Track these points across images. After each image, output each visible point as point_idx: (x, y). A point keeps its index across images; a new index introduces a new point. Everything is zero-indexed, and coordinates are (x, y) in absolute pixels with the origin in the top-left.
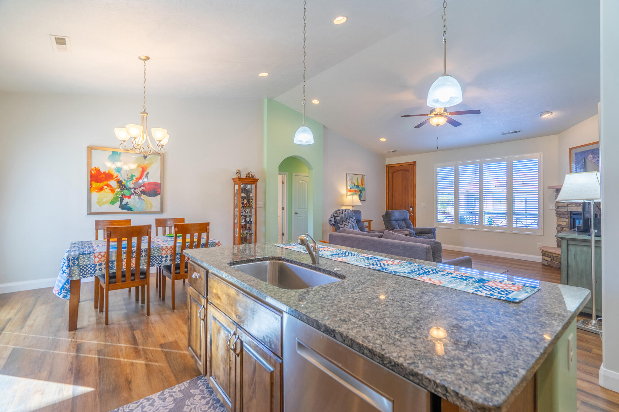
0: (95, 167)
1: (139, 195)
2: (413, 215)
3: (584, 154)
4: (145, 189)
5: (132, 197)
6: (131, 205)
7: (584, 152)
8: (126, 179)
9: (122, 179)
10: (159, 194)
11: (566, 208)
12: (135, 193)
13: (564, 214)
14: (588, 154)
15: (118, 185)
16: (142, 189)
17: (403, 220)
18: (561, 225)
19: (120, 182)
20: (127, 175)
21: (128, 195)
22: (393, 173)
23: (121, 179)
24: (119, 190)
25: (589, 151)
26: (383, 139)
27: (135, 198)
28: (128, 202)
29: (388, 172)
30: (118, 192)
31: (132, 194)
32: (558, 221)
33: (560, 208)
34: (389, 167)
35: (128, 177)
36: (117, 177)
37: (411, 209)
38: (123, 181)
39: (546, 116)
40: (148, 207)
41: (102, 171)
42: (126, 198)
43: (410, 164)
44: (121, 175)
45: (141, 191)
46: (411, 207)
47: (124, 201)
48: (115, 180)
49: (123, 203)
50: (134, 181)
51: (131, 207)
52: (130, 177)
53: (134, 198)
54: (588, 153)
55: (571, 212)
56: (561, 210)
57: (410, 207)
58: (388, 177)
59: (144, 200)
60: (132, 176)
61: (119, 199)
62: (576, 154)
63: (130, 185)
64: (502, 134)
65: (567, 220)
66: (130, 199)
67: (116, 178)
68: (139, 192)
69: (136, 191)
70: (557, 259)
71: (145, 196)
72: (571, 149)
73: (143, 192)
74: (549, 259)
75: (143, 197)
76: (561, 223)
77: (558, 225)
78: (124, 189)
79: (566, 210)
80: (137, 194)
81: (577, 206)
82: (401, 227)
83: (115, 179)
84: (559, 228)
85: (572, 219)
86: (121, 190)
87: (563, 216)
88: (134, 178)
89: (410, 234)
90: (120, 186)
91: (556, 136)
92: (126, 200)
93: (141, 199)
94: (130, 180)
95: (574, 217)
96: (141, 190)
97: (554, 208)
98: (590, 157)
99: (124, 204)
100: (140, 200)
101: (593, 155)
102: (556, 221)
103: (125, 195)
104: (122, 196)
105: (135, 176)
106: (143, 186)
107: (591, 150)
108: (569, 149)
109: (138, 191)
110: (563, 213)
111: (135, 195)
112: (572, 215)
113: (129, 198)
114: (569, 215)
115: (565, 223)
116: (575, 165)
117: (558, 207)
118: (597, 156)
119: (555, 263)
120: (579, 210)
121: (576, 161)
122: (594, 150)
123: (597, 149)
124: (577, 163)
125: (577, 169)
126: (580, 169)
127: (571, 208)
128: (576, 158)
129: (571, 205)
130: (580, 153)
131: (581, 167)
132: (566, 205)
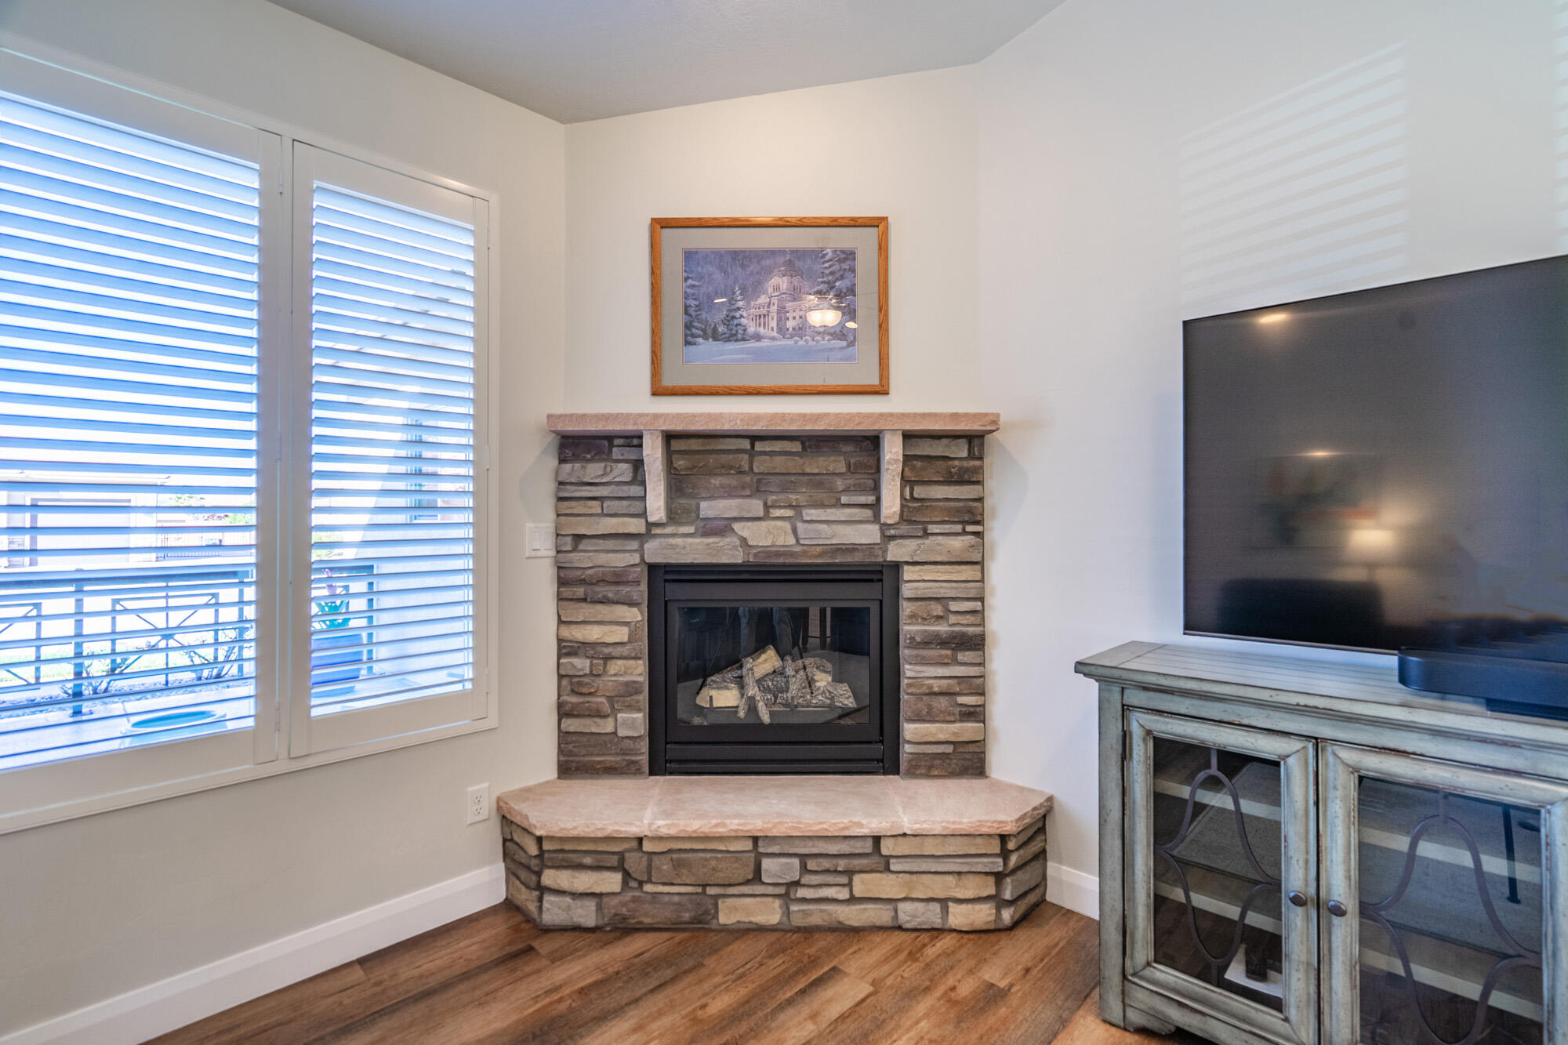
3: (743, 266)
7: (740, 257)
11: (634, 545)
13: (618, 578)
14: (769, 272)
18: (591, 645)
25: (773, 253)
32: (563, 623)
33: (584, 545)
54: (767, 262)
55: (653, 568)
56: (603, 559)
62: (689, 255)
65: (634, 615)
70: (678, 865)
72: (661, 224)
74: (611, 882)
76: (594, 634)
77: (566, 649)
79: (635, 559)
81: (706, 533)
84: (581, 664)
85: (658, 608)
87: (610, 591)
95: (674, 592)
97: (546, 549)
98: (777, 288)
101: (796, 281)
102: (553, 625)
107: (782, 252)
108: (646, 224)
110: (615, 574)
112: (660, 585)
114: (644, 586)
115: (621, 634)
116: (686, 312)
117: (578, 538)
118: (817, 289)
119: (666, 898)
120: (725, 552)
121: (693, 294)
122: (800, 254)
123: (818, 254)
124: (697, 306)
125: (699, 336)
126: (715, 339)
127: (673, 547)
128: (690, 282)
129: (669, 530)
130: (719, 255)
131: (721, 329)
132: (636, 526)
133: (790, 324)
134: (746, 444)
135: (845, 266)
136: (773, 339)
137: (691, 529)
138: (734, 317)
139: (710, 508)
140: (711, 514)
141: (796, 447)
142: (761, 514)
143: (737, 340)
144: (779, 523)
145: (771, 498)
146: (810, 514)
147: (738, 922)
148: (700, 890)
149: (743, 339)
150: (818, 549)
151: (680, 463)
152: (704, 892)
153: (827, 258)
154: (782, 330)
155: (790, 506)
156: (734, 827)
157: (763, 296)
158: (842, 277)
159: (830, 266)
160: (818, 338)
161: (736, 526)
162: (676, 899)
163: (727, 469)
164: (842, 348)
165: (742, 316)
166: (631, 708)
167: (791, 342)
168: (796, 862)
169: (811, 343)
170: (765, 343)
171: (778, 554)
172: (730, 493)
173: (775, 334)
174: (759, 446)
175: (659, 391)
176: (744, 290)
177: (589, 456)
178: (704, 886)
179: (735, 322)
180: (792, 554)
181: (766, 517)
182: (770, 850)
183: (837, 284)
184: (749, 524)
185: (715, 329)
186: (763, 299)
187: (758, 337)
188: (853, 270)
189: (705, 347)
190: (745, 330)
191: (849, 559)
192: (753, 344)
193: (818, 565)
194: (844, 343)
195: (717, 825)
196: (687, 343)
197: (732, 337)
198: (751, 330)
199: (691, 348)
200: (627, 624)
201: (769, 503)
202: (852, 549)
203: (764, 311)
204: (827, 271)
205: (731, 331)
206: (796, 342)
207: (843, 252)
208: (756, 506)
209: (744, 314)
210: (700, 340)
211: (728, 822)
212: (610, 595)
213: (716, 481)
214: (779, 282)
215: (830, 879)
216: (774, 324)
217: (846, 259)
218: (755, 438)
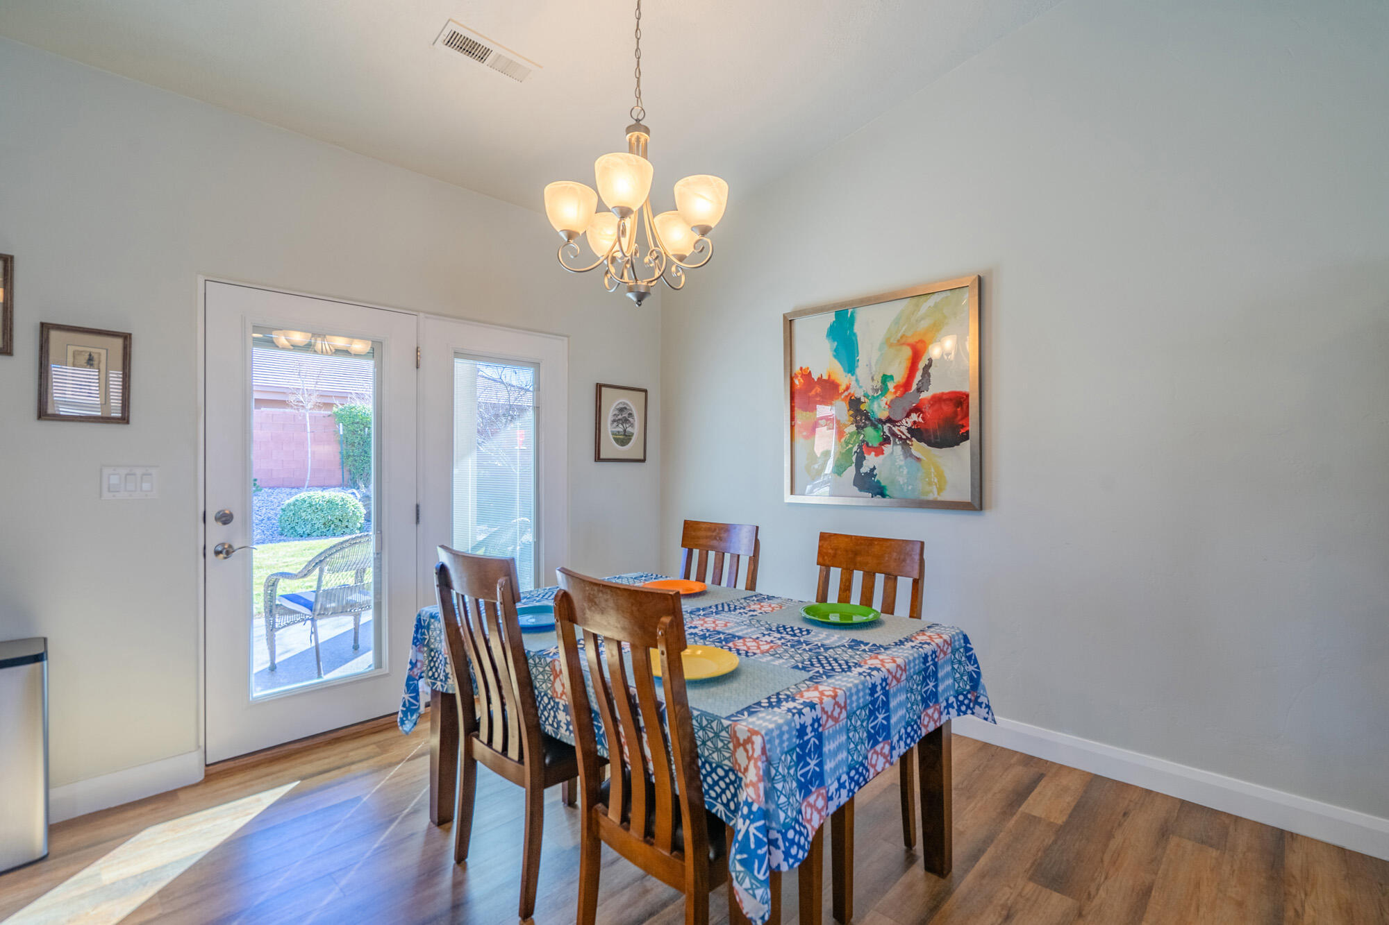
0: (801, 369)
1: (904, 443)
4: (920, 420)
5: (887, 449)
6: (881, 477)
8: (870, 393)
9: (859, 393)
10: (966, 437)
12: (894, 435)
15: (851, 412)
16: (915, 422)
19: (854, 403)
20: (873, 379)
21: (876, 444)
23: (857, 395)
24: (853, 428)
27: (894, 450)
28: (874, 468)
30: (851, 435)
31: (886, 441)
35: (875, 384)
36: (848, 388)
38: (863, 399)
40: (930, 484)
41: (815, 376)
42: (869, 454)
44: (857, 380)
45: (909, 430)
47: (864, 462)
48: (843, 400)
49: (863, 470)
50: (890, 397)
51: (883, 484)
52: (880, 384)
53: (892, 453)
59: (918, 459)
60: (886, 379)
61: (854, 458)
63: (880, 410)
66: (881, 457)
67: (846, 393)
68: (905, 432)
69: (895, 429)
71: (923, 444)
73: (917, 433)
75: (918, 448)
78: (865, 426)
80: (901, 439)
83: (843, 397)
86: (858, 427)
88: (891, 386)
90: (854, 416)
92: (871, 461)
93: (911, 455)
94: (880, 392)
96: (909, 425)
99: (866, 473)
100: (909, 459)
103: (867, 444)
104: (860, 447)
105: (891, 377)
106: (917, 410)
109: (902, 429)
111: (895, 443)
113: (877, 455)
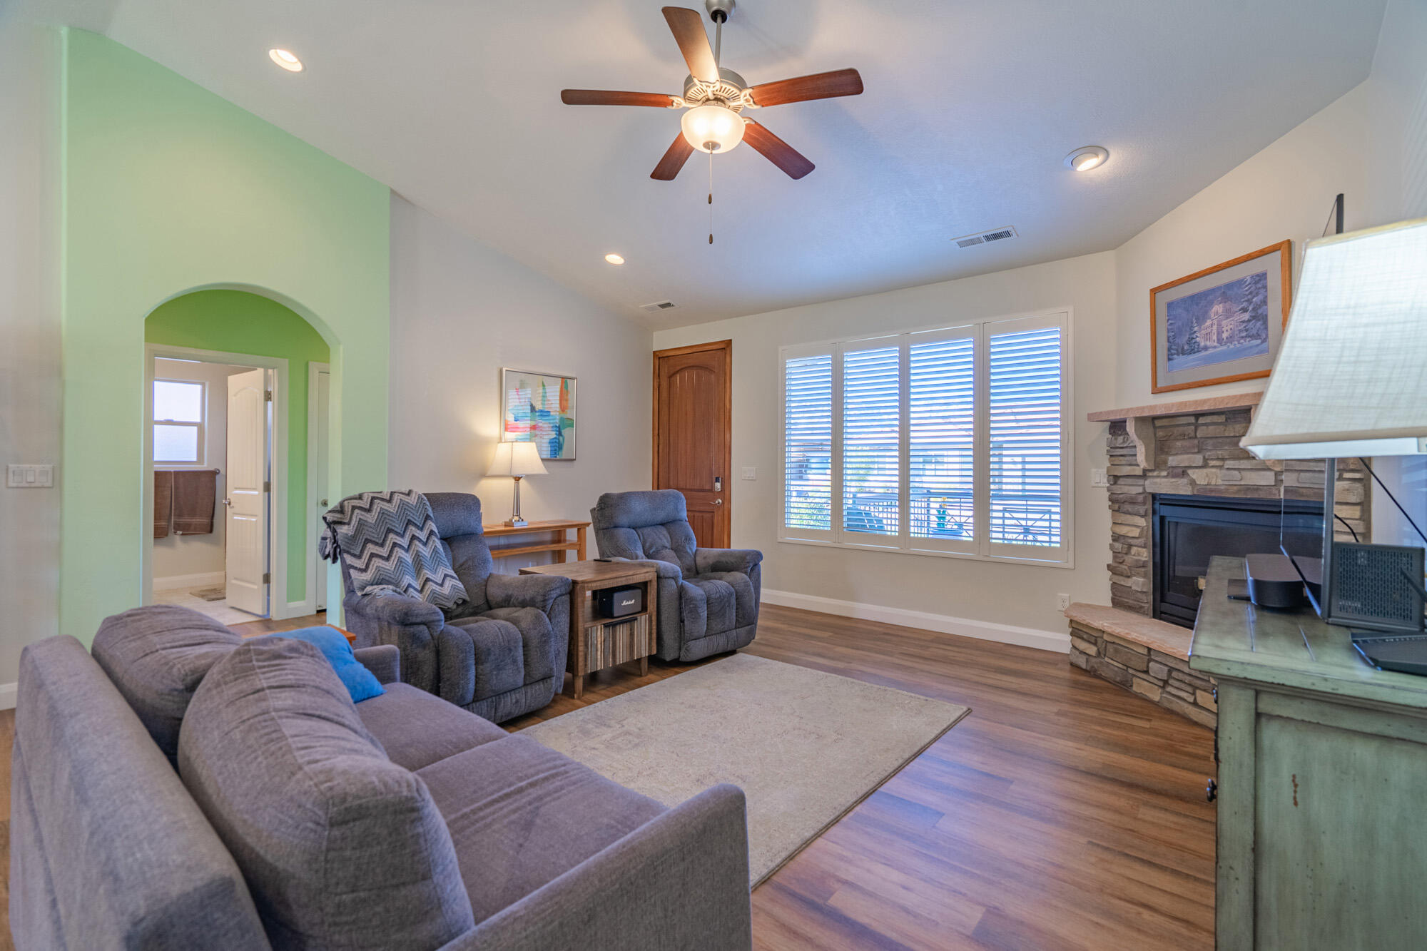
2: (723, 503)
3: (1197, 304)
7: (1195, 299)
11: (1141, 482)
13: (1132, 501)
14: (1211, 304)
17: (662, 524)
18: (1125, 537)
22: (670, 377)
25: (1213, 291)
26: (615, 259)
29: (657, 374)
32: (1114, 523)
33: (1121, 481)
34: (660, 357)
37: (718, 485)
39: (1088, 166)
43: (714, 347)
46: (717, 480)
54: (1210, 297)
55: (1154, 497)
56: (1126, 489)
57: (714, 480)
58: (658, 389)
62: (1170, 306)
64: (961, 244)
65: (1142, 522)
70: (1116, 651)
72: (1154, 292)
74: (1092, 650)
76: (1123, 530)
77: (1116, 538)
79: (1140, 490)
81: (1174, 476)
82: (651, 547)
84: (1118, 545)
85: (1157, 519)
87: (1128, 507)
89: (659, 577)
91: (1110, 254)
95: (1165, 511)
97: (1104, 483)
98: (1216, 313)
101: (1228, 305)
102: (1110, 524)
107: (1219, 288)
108: (1149, 292)
110: (1132, 498)
112: (1157, 506)
114: (1149, 506)
115: (1136, 532)
116: (1168, 342)
117: (1116, 478)
118: (1240, 308)
119: (1112, 667)
120: (1181, 488)
121: (1171, 329)
122: (1230, 286)
123: (1240, 283)
124: (1173, 336)
125: (1175, 354)
126: (1183, 354)
127: (1156, 483)
128: (1170, 322)
129: (1155, 474)
130: (1184, 300)
131: (1186, 347)
132: (1138, 472)
133: (1225, 335)
134: (1192, 420)
135: (1259, 285)
136: (1215, 347)
137: (1164, 473)
138: (1193, 338)
139: (1172, 461)
140: (1174, 464)
141: (1222, 419)
142: (1200, 463)
143: (1195, 353)
144: (1214, 470)
145: (1208, 454)
146: (1229, 464)
147: (1141, 693)
148: (1125, 668)
149: (1198, 351)
150: (1235, 488)
151: (1160, 433)
152: (1127, 670)
153: (1247, 283)
154: (1220, 340)
155: (1218, 459)
156: (1134, 637)
157: (1208, 321)
158: (1257, 294)
159: (1250, 288)
160: (1242, 341)
161: (1190, 472)
162: (1116, 669)
163: (1183, 436)
164: (1258, 345)
165: (1197, 337)
166: (1138, 574)
167: (1225, 348)
168: (1166, 669)
169: (1238, 346)
170: (1210, 351)
171: (1211, 491)
172: (1186, 451)
173: (1216, 344)
174: (1202, 420)
175: (1156, 390)
176: (1197, 319)
177: (1120, 432)
178: (1128, 667)
179: (1194, 341)
180: (1220, 491)
181: (1205, 466)
182: (1156, 659)
183: (1254, 300)
184: (1197, 470)
185: (1183, 348)
186: (1209, 323)
187: (1206, 348)
188: (1265, 287)
189: (1179, 359)
190: (1199, 345)
191: (1255, 496)
192: (1203, 353)
193: (1234, 498)
194: (1259, 341)
195: (1127, 633)
196: (1169, 359)
197: (1192, 351)
198: (1202, 344)
199: (1170, 362)
200: (1139, 526)
201: (1207, 457)
202: (1257, 488)
203: (1209, 330)
204: (1247, 293)
205: (1193, 348)
206: (1229, 346)
207: (1258, 275)
208: (1198, 459)
209: (1198, 335)
210: (1175, 356)
211: (1132, 633)
212: (1130, 510)
213: (1179, 444)
214: (1218, 308)
215: (1183, 686)
216: (1215, 337)
217: (1260, 280)
218: (1198, 415)
